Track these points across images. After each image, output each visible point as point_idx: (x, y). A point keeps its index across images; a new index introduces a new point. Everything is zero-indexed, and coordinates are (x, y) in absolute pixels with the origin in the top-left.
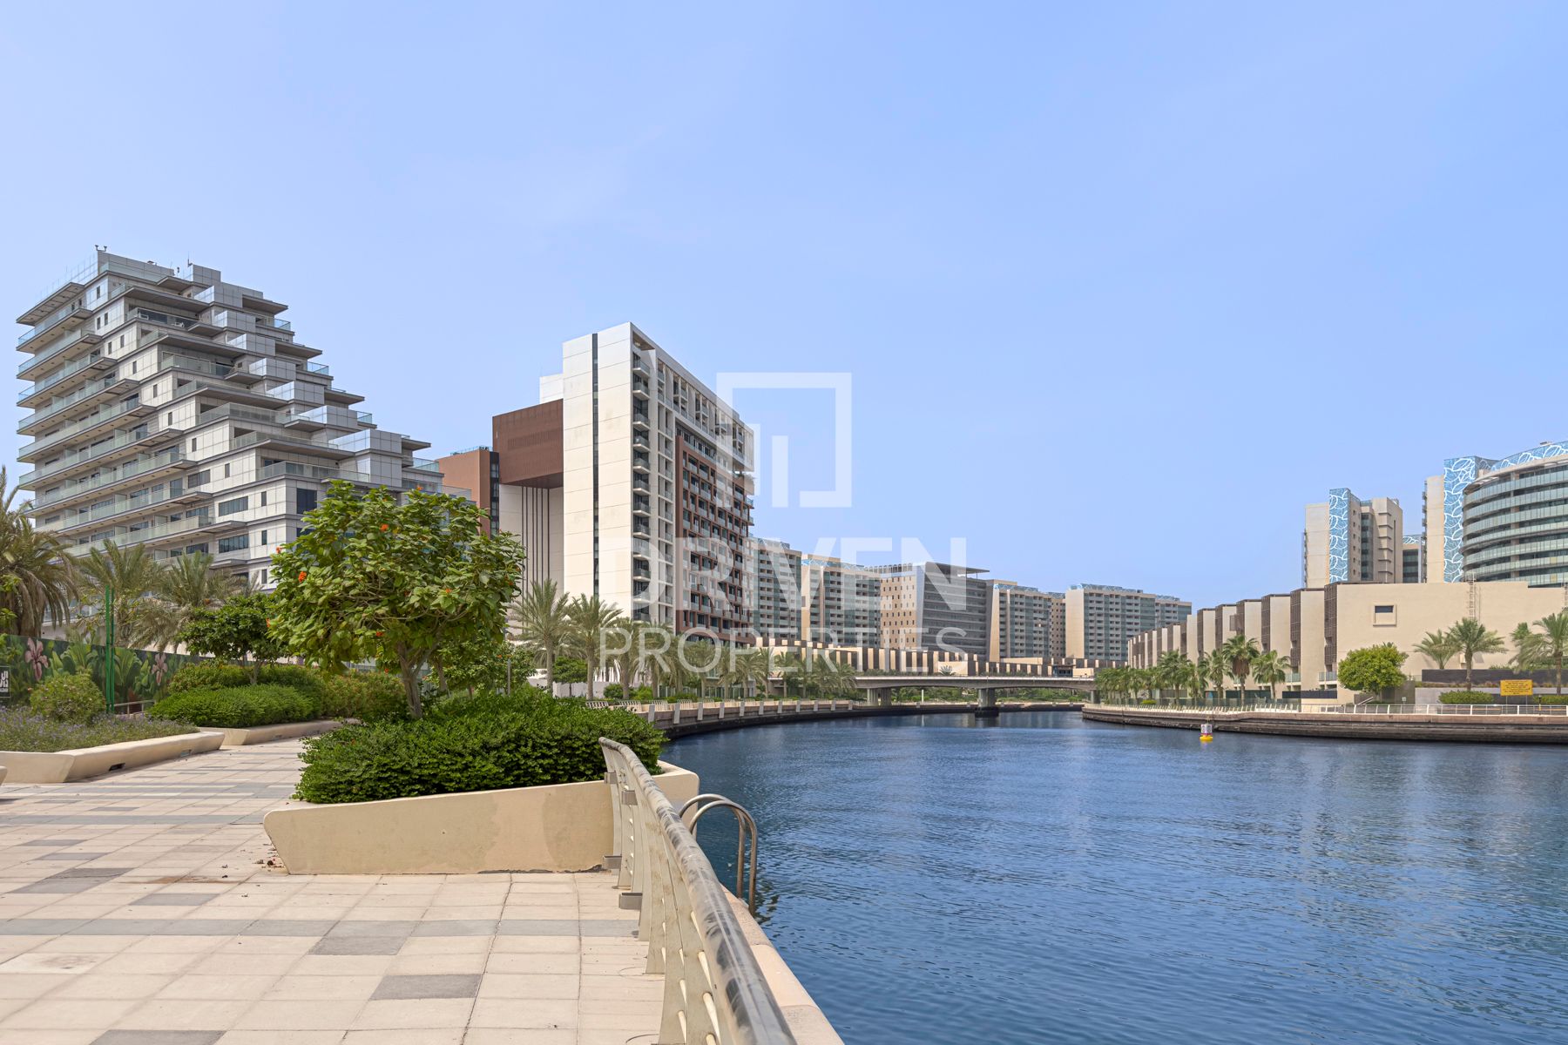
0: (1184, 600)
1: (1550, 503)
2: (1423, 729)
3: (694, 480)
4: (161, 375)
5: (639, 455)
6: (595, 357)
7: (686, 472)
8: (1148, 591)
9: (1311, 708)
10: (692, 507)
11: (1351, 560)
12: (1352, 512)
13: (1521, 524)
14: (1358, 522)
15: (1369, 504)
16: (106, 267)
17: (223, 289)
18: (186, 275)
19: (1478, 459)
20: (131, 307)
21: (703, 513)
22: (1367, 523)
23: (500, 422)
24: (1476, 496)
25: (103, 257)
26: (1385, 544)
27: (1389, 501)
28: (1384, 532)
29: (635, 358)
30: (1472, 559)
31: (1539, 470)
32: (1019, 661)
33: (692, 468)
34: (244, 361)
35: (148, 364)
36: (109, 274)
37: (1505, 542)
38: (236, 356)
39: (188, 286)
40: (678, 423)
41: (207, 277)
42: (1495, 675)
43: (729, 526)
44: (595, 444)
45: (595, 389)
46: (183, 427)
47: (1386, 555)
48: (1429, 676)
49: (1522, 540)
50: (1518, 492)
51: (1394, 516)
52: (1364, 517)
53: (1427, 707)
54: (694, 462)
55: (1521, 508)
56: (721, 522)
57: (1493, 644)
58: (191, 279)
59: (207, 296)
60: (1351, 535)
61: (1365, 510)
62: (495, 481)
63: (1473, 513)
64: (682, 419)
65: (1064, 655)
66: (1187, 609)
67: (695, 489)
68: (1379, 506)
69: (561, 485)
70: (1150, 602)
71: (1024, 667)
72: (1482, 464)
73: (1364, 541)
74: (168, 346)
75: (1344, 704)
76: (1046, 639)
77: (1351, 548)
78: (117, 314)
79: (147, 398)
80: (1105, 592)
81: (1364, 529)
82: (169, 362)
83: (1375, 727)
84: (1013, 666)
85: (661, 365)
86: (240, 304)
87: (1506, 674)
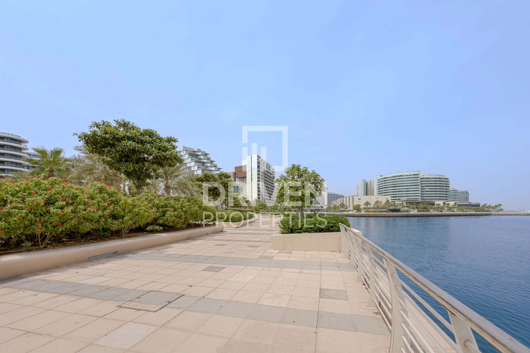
0: (343, 195)
1: (388, 183)
2: (361, 215)
3: (266, 177)
4: (195, 166)
5: (258, 174)
6: (251, 159)
7: (265, 176)
8: (337, 194)
9: (350, 213)
10: (266, 182)
11: (364, 190)
12: (364, 182)
13: (385, 186)
14: (365, 184)
15: (367, 181)
16: (185, 149)
17: (202, 152)
18: (196, 150)
19: (380, 175)
20: (189, 155)
21: (267, 183)
22: (367, 184)
23: (236, 168)
24: (379, 181)
25: (184, 147)
26: (369, 187)
27: (370, 181)
28: (369, 185)
29: (258, 159)
30: (379, 190)
31: (387, 178)
32: (317, 205)
33: (266, 176)
34: (206, 164)
35: (193, 164)
36: (185, 150)
37: (382, 188)
38: (205, 163)
39: (196, 152)
40: (264, 169)
41: (199, 151)
42: (370, 208)
43: (271, 184)
44: (252, 172)
45: (251, 164)
46: (199, 174)
47: (369, 189)
48: (364, 208)
49: (385, 188)
50: (384, 181)
51: (371, 183)
52: (366, 183)
53: (363, 212)
54: (266, 175)
55: (385, 183)
56: (270, 184)
57: (370, 204)
58: (197, 151)
59: (200, 153)
60: (364, 186)
61: (366, 182)
62: (235, 177)
63: (379, 183)
64: (264, 168)
65: (324, 204)
66: (343, 197)
67: (266, 179)
68: (369, 182)
69: (246, 178)
70: (338, 195)
71: (317, 206)
72: (381, 176)
73: (366, 187)
74: (196, 162)
75: (354, 212)
76: (322, 201)
77: (364, 188)
78: (187, 156)
79: (192, 169)
80: (331, 194)
81: (366, 185)
82: (197, 164)
83: (357, 215)
84: (316, 206)
85: (261, 160)
86: (204, 155)
87: (372, 208)
